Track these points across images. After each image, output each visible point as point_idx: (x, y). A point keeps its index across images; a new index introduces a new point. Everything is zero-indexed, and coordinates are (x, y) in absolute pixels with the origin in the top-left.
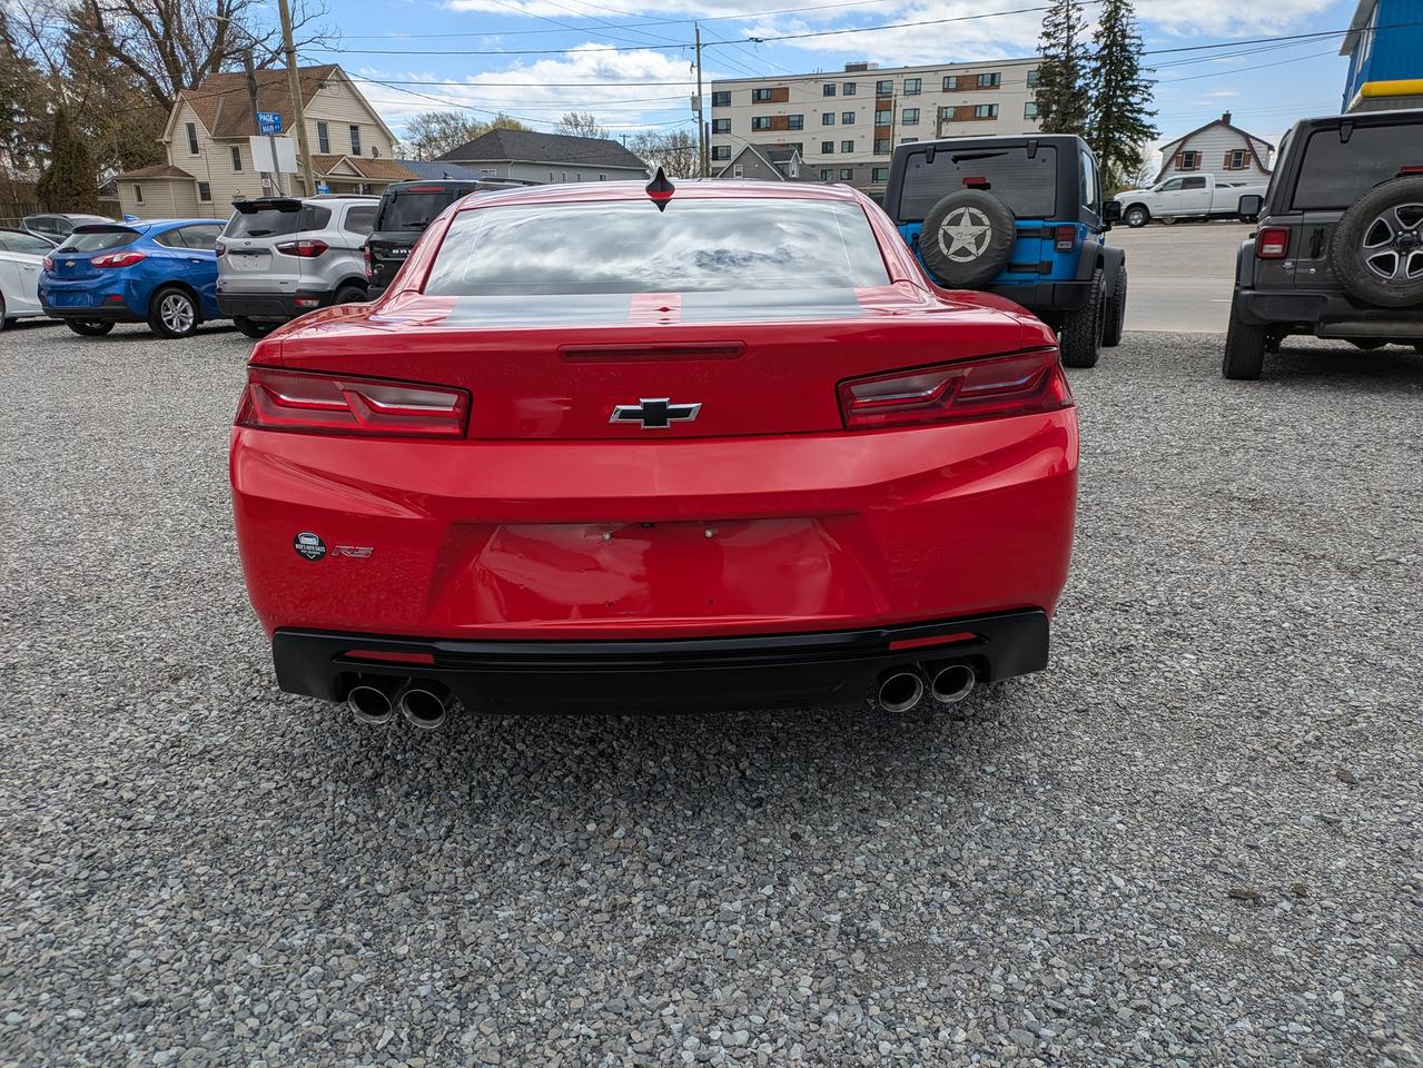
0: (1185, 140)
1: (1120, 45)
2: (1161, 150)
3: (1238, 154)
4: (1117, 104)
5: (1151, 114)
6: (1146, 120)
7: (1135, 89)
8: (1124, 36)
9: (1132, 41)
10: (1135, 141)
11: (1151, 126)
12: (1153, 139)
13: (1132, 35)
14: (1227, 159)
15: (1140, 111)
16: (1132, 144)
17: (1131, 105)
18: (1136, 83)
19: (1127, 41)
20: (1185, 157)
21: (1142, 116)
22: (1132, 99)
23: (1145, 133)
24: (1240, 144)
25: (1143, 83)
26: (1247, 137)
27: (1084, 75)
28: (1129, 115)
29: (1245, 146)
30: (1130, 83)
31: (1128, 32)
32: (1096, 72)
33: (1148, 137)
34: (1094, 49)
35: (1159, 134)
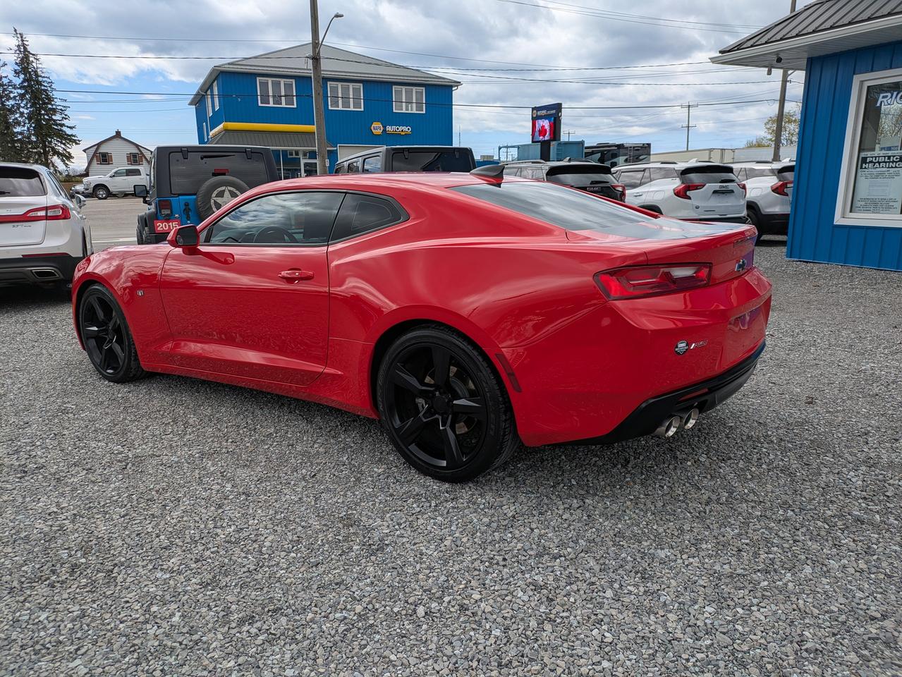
0: (99, 145)
1: (35, 80)
2: (85, 151)
3: (134, 155)
4: (45, 119)
5: (71, 128)
6: (69, 131)
7: (54, 111)
8: (37, 76)
9: (44, 79)
10: (64, 144)
11: (72, 135)
12: (77, 144)
13: (43, 75)
14: (128, 159)
15: (62, 125)
16: (63, 146)
17: (54, 120)
18: (54, 107)
19: (40, 79)
20: (100, 156)
21: (64, 129)
22: (54, 117)
23: (70, 140)
24: (135, 151)
25: (59, 108)
26: (137, 146)
27: (15, 97)
28: (55, 127)
29: (137, 151)
30: (50, 106)
31: (40, 73)
32: (22, 96)
33: (73, 142)
34: (18, 81)
35: (79, 141)
